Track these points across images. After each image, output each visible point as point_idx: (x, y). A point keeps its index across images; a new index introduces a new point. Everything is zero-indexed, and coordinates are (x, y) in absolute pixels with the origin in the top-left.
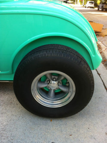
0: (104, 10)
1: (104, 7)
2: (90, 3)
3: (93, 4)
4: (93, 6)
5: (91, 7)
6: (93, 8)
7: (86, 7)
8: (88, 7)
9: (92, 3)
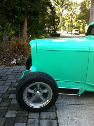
2: (75, 30)
3: (78, 32)
4: (78, 33)
5: (76, 34)
6: (78, 34)
7: (72, 34)
8: (74, 34)
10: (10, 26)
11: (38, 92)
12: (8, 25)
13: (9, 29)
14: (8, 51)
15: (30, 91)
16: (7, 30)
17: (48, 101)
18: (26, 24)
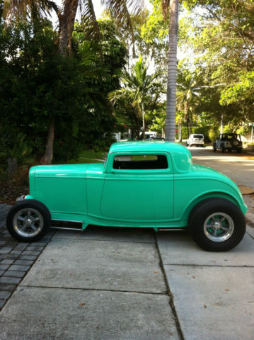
0: (227, 150)
1: (226, 146)
2: (195, 137)
3: (202, 139)
4: (203, 143)
5: (197, 145)
6: (202, 146)
7: (188, 145)
8: (192, 145)
9: (200, 137)
10: (24, 140)
11: (29, 220)
12: (20, 138)
13: (21, 145)
14: (14, 183)
15: (21, 218)
16: (18, 146)
17: (39, 229)
18: (52, 136)
